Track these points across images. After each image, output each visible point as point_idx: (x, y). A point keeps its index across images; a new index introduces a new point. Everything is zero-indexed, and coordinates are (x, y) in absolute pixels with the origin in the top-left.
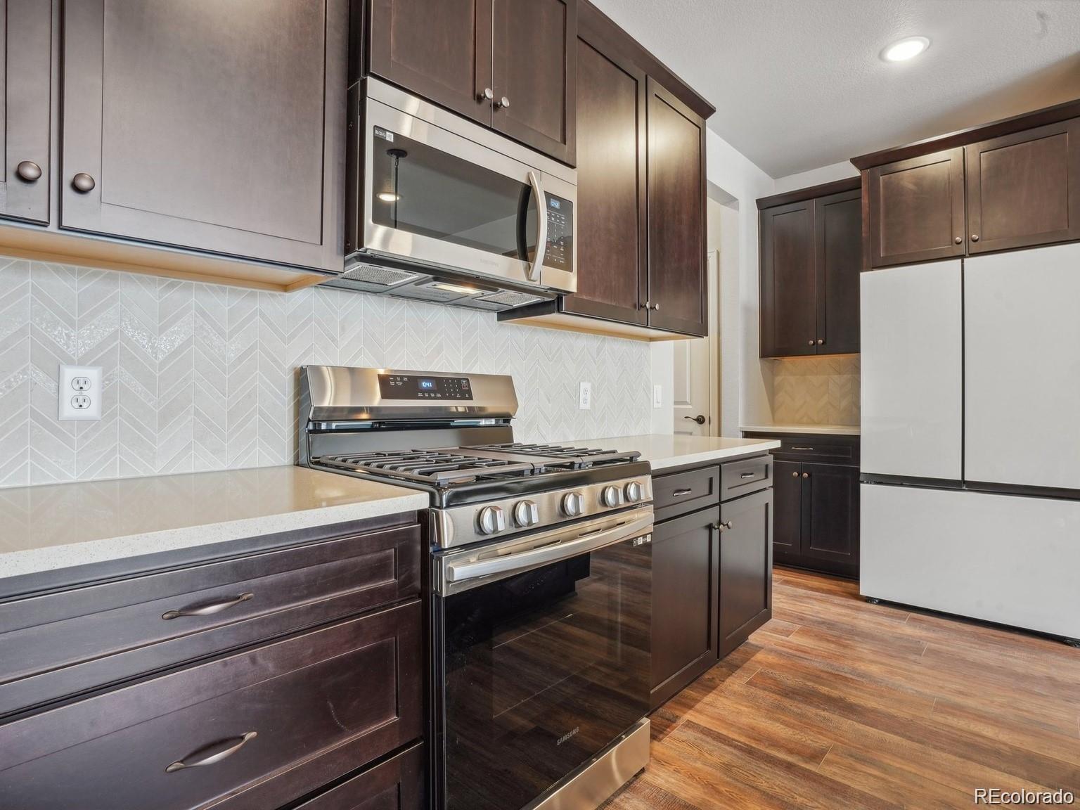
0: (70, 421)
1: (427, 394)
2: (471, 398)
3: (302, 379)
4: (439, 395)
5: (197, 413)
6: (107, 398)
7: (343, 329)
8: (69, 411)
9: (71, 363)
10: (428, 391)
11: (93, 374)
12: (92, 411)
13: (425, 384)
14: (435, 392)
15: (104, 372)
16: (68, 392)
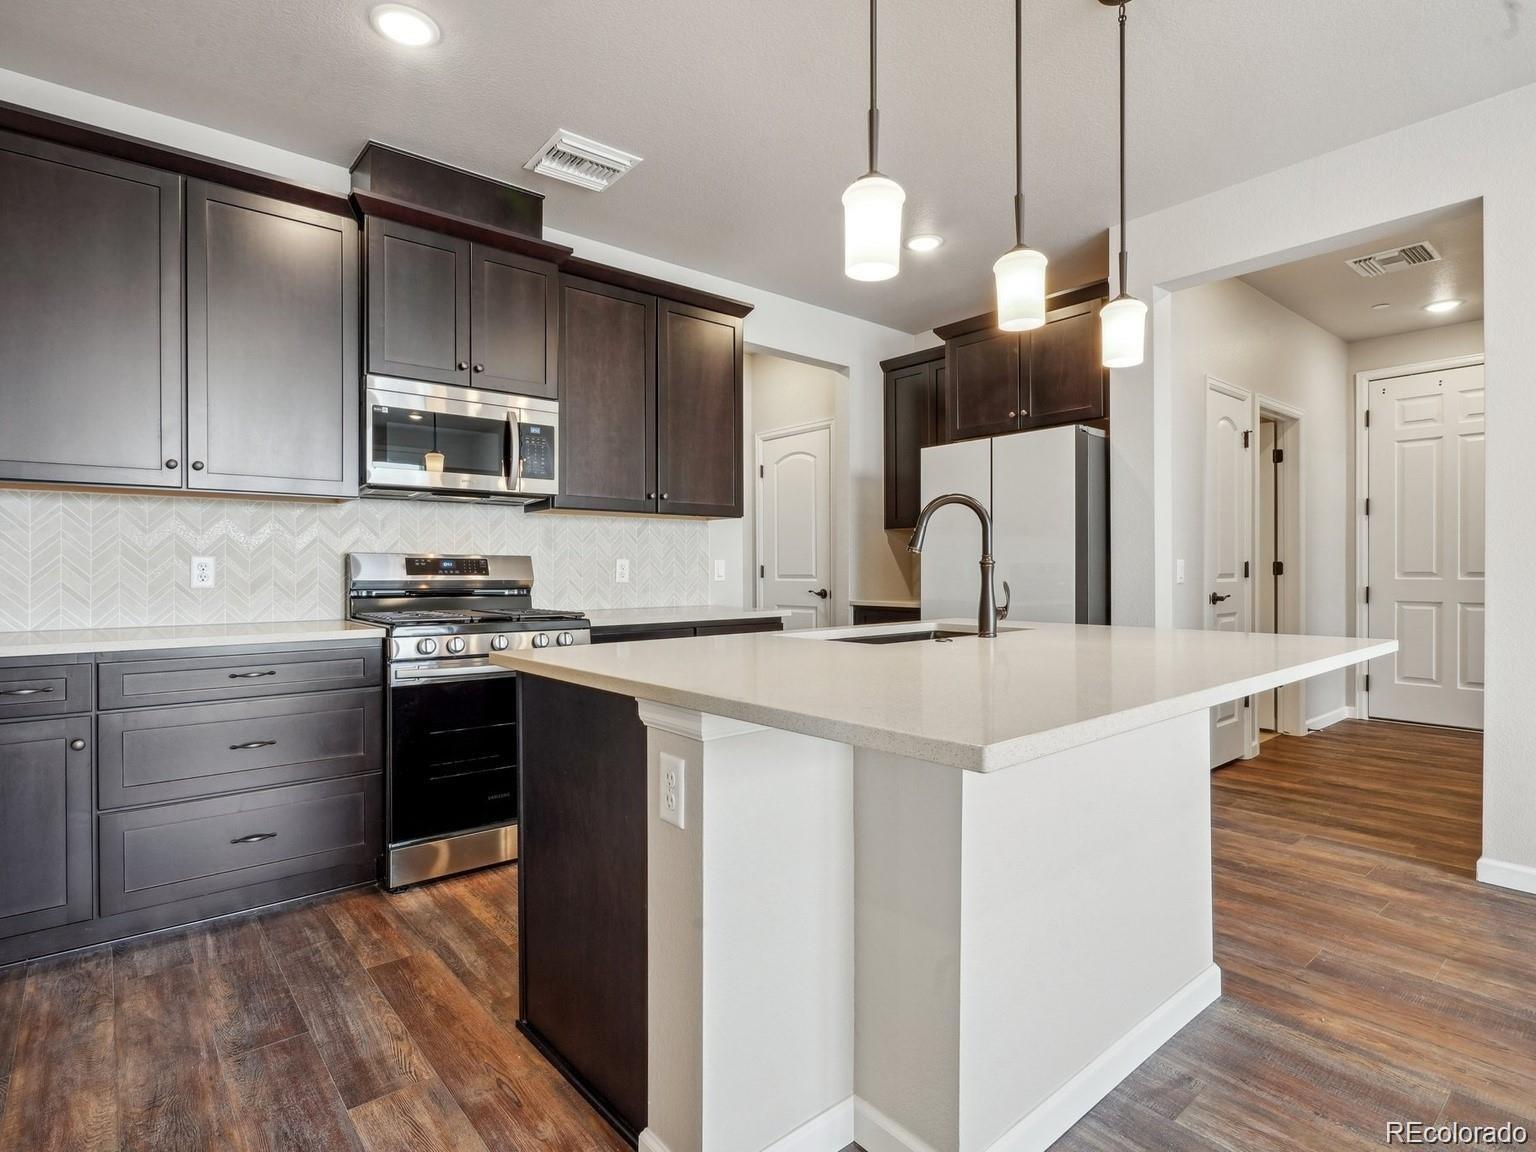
0: (197, 589)
1: (447, 571)
2: (487, 574)
3: (348, 562)
4: (457, 572)
5: (275, 584)
6: (219, 575)
7: (383, 525)
8: (196, 583)
9: (197, 554)
10: (448, 569)
11: (210, 561)
12: (210, 583)
13: (445, 564)
14: (454, 570)
15: (217, 560)
16: (196, 572)
